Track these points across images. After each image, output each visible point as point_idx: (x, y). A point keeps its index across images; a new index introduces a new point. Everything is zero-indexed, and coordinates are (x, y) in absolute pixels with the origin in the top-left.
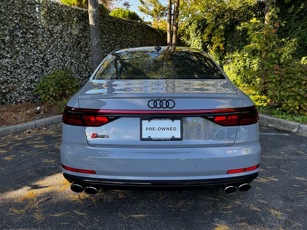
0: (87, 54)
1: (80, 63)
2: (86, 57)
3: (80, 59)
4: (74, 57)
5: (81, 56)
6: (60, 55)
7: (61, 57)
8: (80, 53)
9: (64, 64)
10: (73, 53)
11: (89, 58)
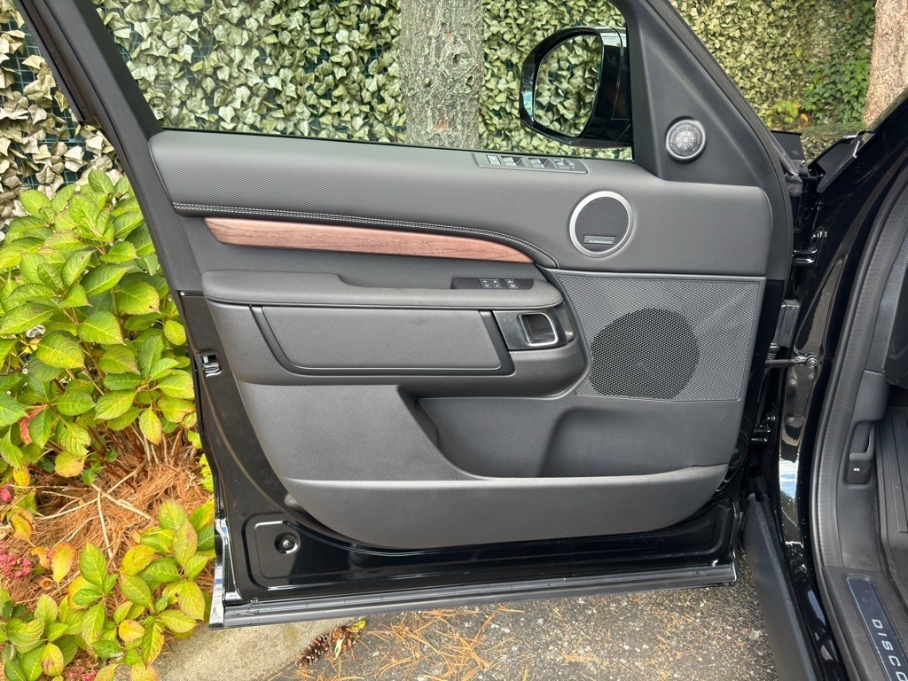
0: (374, 31)
1: (327, 95)
2: (372, 51)
3: (325, 64)
4: (286, 54)
5: (336, 44)
6: (172, 42)
7: (187, 52)
8: (331, 23)
9: (214, 110)
10: (275, 21)
11: (387, 57)
